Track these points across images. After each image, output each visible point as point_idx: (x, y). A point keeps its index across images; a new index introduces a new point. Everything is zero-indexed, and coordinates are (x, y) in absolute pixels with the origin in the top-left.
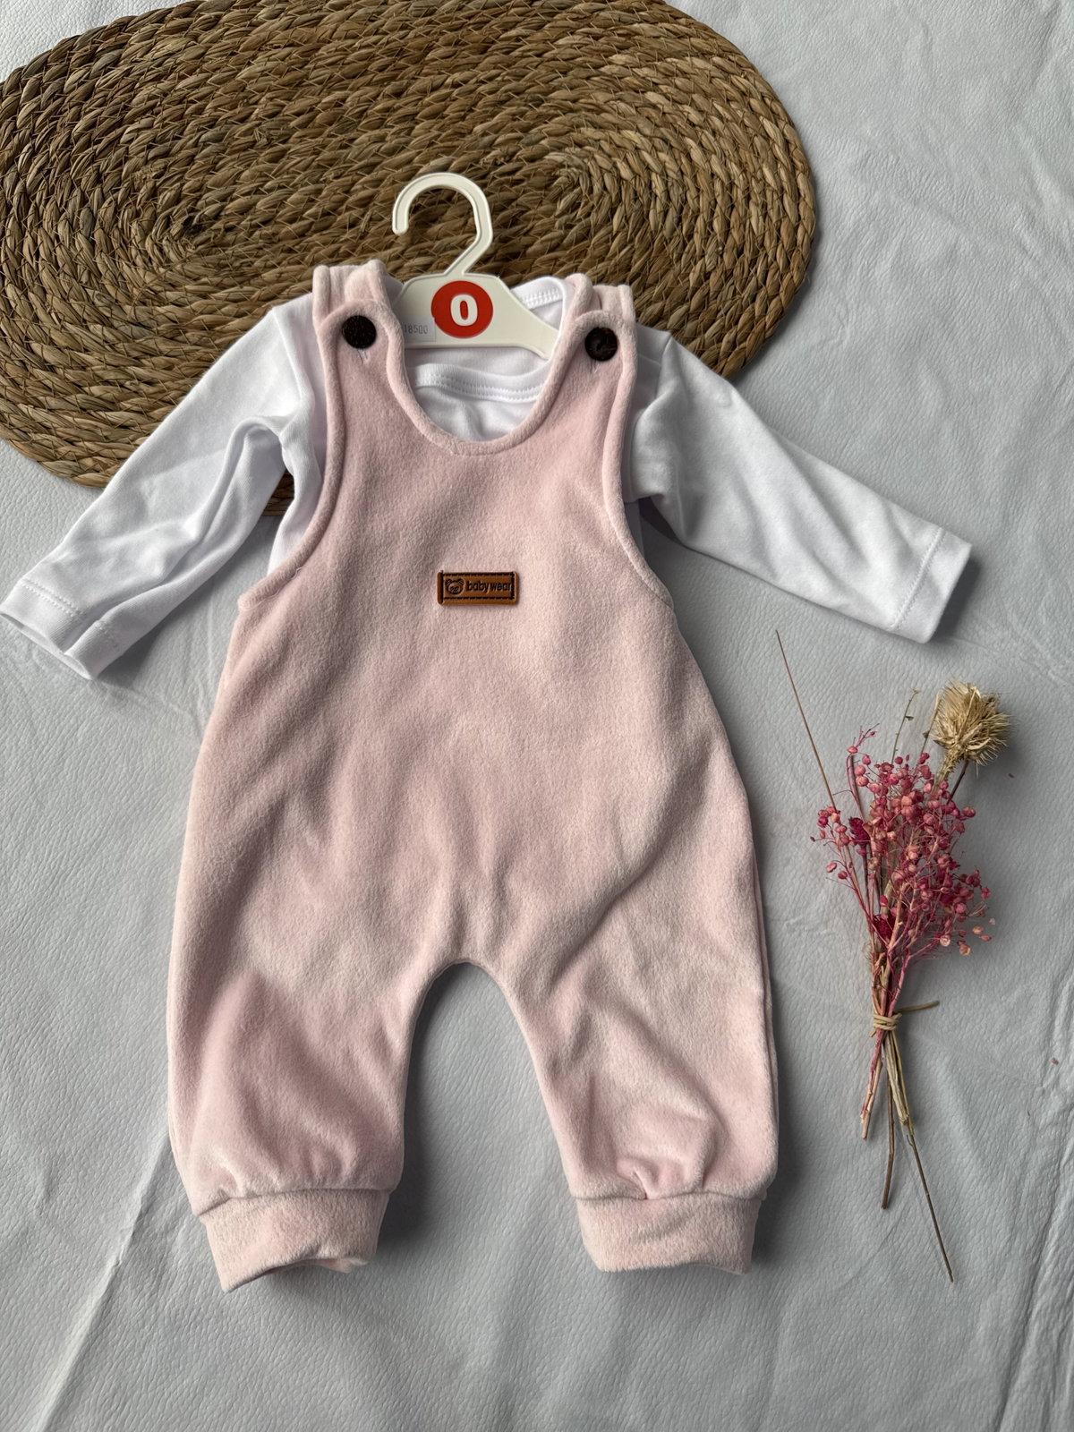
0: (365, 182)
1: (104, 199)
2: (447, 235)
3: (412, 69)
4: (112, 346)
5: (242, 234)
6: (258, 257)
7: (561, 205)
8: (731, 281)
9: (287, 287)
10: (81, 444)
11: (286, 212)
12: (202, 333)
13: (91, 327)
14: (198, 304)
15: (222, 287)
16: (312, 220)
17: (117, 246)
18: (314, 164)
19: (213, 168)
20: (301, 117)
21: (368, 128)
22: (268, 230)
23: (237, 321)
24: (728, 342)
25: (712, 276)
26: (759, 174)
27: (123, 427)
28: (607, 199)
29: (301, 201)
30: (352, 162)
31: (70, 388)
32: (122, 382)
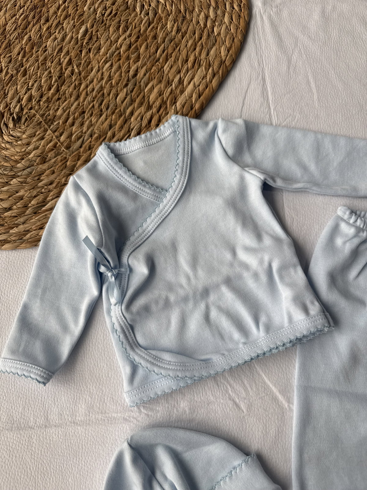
0: (64, 56)
2: (109, 50)
3: (44, 9)
4: (25, 183)
5: (36, 107)
6: (50, 110)
7: (138, 9)
9: (69, 111)
11: (45, 88)
12: (54, 151)
13: (12, 183)
14: (43, 142)
15: (46, 131)
16: (56, 83)
18: (40, 65)
19: (6, 95)
20: (21, 54)
21: (47, 39)
22: (44, 99)
23: (62, 137)
24: (237, 6)
29: (47, 80)
30: (52, 54)
31: (23, 210)
32: (40, 192)
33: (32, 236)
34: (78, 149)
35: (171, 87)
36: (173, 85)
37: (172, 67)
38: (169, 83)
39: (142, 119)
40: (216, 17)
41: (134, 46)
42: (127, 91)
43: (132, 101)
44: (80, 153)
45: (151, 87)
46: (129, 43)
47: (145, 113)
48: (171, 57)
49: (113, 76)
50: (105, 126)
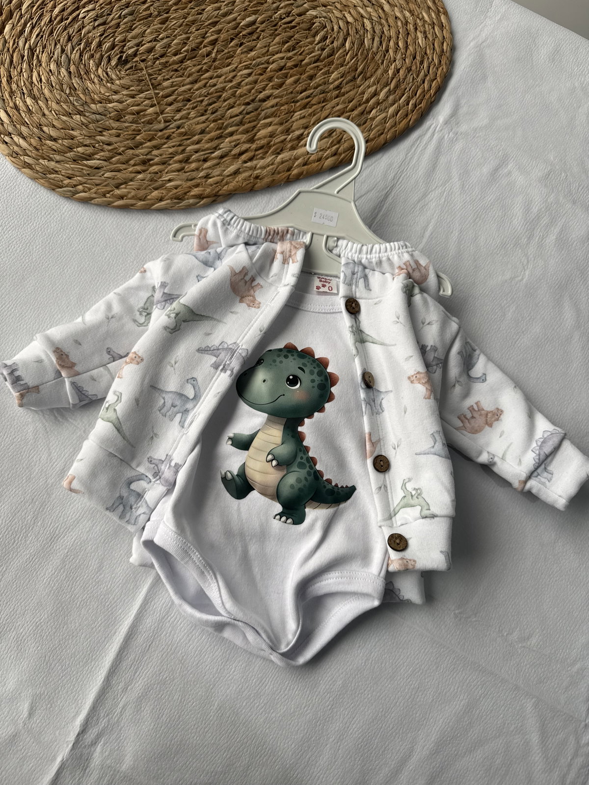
0: (213, 32)
1: (73, 49)
2: (259, 57)
4: (86, 126)
5: (149, 63)
6: (160, 75)
7: (318, 38)
8: (411, 73)
9: (177, 89)
10: (75, 178)
11: (171, 50)
12: (134, 116)
13: (74, 117)
14: (130, 100)
15: (141, 92)
16: (186, 53)
17: (84, 74)
18: (184, 24)
19: (131, 29)
21: (211, 3)
22: (163, 60)
23: (152, 109)
24: (412, 104)
25: (401, 71)
26: (420, 16)
27: (97, 168)
28: (341, 33)
29: (179, 44)
30: (204, 21)
31: (66, 149)
32: (94, 144)
33: (56, 179)
34: (157, 131)
35: (286, 137)
36: (290, 137)
37: (304, 117)
38: (288, 131)
39: (235, 146)
40: (384, 100)
41: (285, 71)
42: (244, 110)
43: (241, 123)
44: (156, 136)
45: (268, 123)
46: (282, 64)
47: (244, 142)
48: (311, 108)
49: (242, 86)
50: (198, 128)
